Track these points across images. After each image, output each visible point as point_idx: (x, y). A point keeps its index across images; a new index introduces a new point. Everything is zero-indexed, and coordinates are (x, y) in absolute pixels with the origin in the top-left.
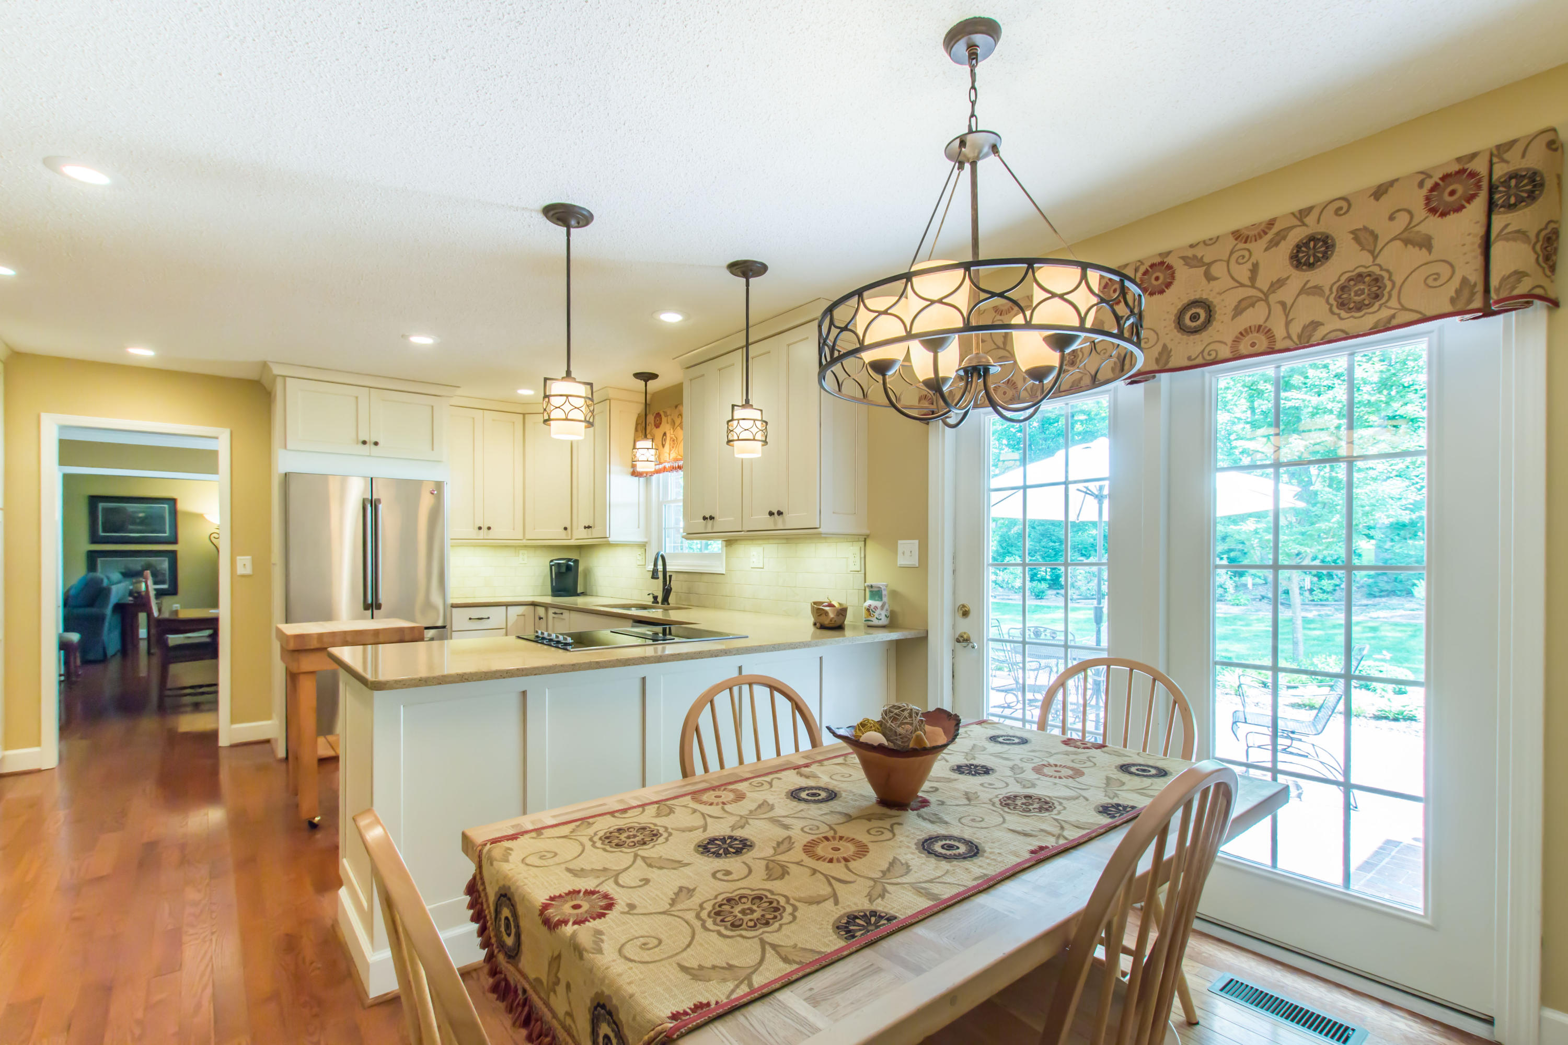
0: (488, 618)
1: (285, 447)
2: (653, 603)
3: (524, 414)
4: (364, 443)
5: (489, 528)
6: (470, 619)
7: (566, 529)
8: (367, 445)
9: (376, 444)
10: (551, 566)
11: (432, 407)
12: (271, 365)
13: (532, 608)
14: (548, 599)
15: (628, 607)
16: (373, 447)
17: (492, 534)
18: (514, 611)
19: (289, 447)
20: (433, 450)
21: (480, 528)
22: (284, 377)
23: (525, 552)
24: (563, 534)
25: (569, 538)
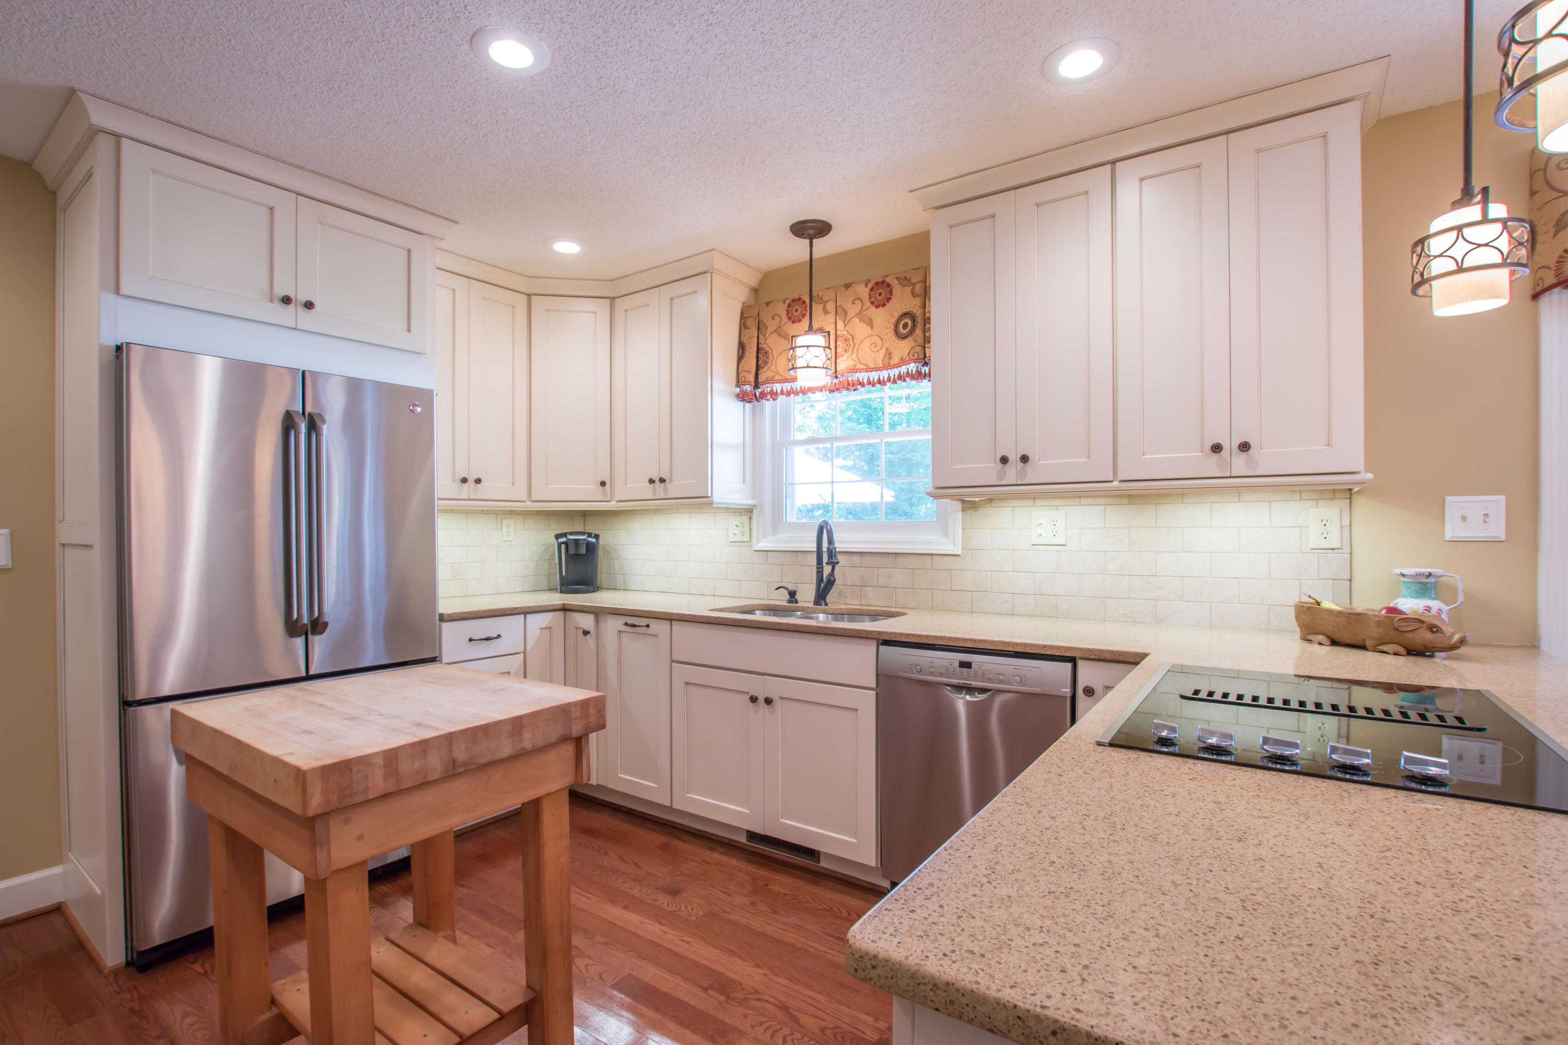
0: (499, 636)
1: (117, 291)
2: (790, 602)
3: (529, 296)
4: (286, 300)
5: (478, 481)
6: (471, 640)
7: (603, 484)
8: (292, 307)
9: (309, 305)
10: (560, 545)
11: (409, 251)
12: (88, 102)
13: (561, 614)
14: (558, 599)
15: (750, 610)
16: (302, 311)
17: (482, 491)
18: (538, 621)
19: (124, 290)
20: (409, 330)
21: (464, 480)
22: (118, 137)
23: (511, 521)
24: (598, 493)
25: (609, 499)
